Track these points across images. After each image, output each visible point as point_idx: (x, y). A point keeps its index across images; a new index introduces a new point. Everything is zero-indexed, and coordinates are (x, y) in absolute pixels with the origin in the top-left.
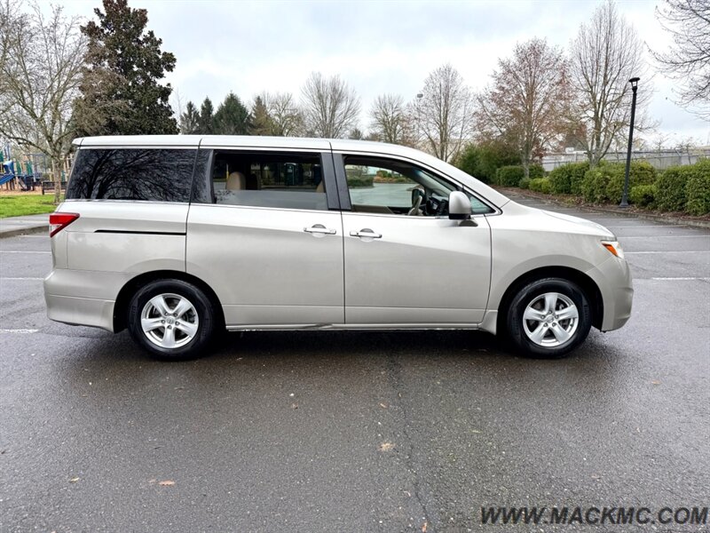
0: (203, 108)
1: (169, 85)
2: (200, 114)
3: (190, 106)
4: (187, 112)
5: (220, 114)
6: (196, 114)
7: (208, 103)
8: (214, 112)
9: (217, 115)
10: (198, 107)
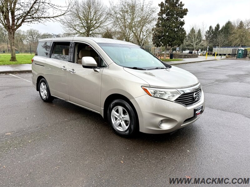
0: (216, 28)
1: (184, 20)
2: (214, 30)
3: (211, 27)
4: (209, 30)
5: (222, 30)
6: (212, 30)
7: (218, 26)
8: (220, 29)
9: (221, 30)
10: (214, 28)
